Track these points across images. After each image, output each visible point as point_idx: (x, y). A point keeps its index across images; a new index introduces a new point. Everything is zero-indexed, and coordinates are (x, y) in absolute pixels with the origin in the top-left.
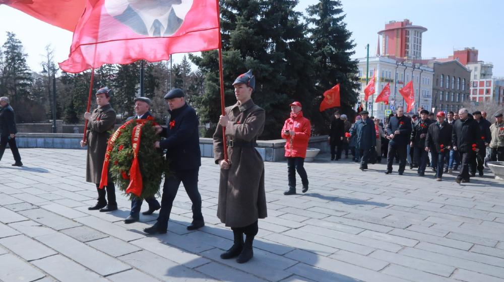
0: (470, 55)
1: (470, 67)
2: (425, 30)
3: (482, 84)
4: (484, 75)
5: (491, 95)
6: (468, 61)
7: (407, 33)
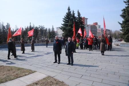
0: (96, 24)
1: (97, 26)
2: (88, 19)
3: (99, 29)
4: (99, 27)
5: (101, 31)
6: (96, 25)
7: (84, 20)
